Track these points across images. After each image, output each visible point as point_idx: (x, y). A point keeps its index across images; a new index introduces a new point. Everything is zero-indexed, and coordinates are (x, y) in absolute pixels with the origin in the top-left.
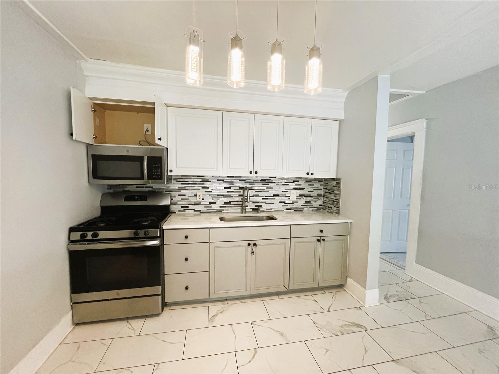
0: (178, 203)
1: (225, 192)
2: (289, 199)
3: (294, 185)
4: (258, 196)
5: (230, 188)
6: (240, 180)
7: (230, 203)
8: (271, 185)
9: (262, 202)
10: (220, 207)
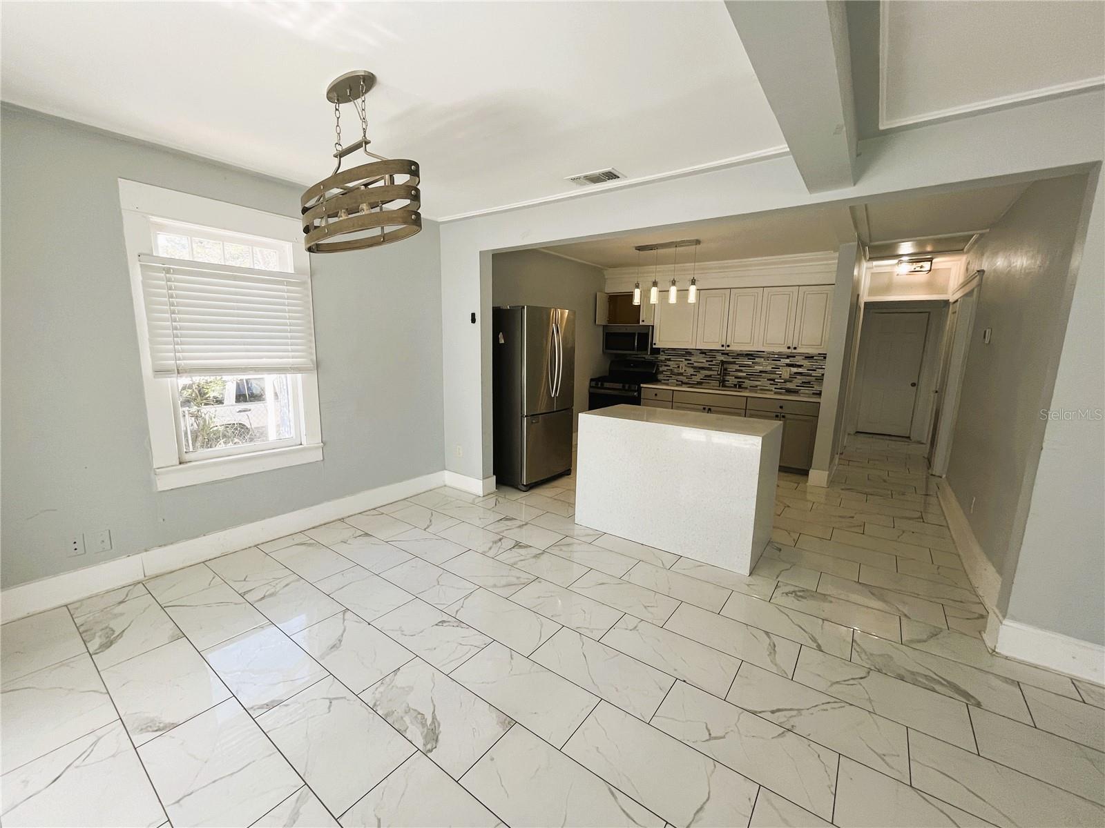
0: (664, 373)
1: (706, 365)
2: (780, 377)
3: (787, 361)
4: (741, 371)
5: (712, 361)
6: (723, 354)
7: (710, 376)
8: (757, 360)
9: (745, 378)
10: (701, 379)
